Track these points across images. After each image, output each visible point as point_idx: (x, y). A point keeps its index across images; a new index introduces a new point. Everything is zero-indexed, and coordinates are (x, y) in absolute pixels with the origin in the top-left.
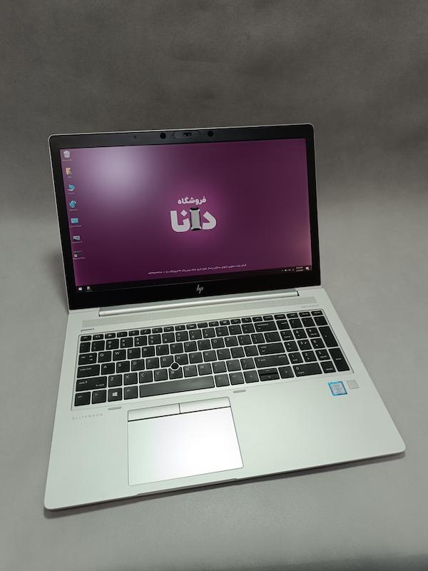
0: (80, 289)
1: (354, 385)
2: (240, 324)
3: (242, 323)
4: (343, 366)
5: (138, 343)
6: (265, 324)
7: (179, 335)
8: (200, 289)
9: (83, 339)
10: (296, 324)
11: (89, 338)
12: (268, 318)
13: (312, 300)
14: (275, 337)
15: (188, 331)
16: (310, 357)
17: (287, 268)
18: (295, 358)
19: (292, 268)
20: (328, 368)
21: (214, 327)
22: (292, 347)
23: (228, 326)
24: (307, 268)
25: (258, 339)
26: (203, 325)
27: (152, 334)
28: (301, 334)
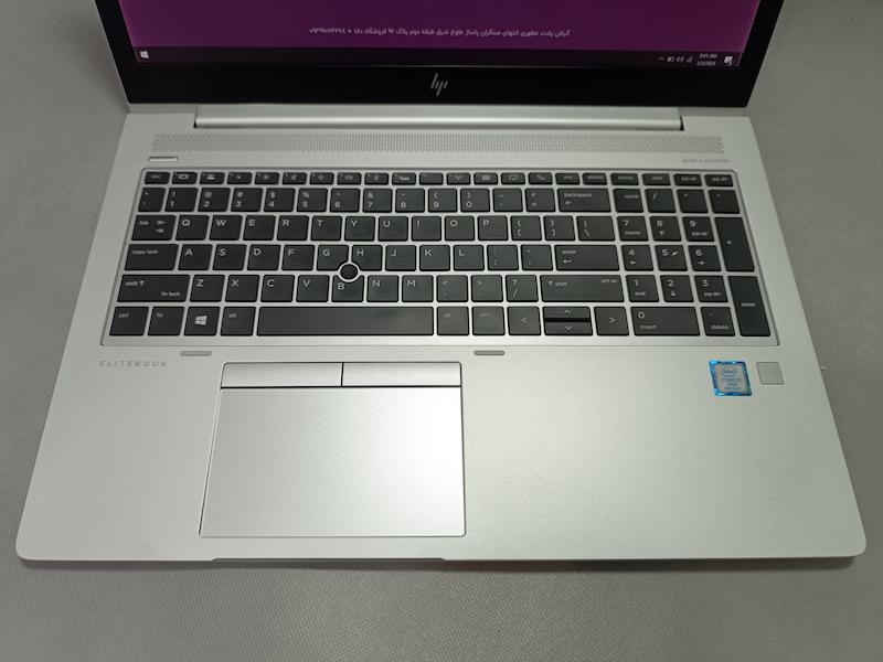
0: (145, 55)
1: (773, 374)
2: (523, 188)
3: (527, 186)
4: (756, 323)
5: (272, 204)
6: (584, 191)
7: (370, 195)
8: (439, 85)
9: (149, 178)
10: (660, 202)
11: (164, 177)
12: (594, 178)
13: (714, 145)
14: (601, 230)
15: (394, 188)
16: (677, 290)
17: (676, 54)
18: (641, 289)
19: (687, 55)
20: (717, 325)
21: (459, 188)
22: (638, 260)
23: (491, 188)
24: (728, 59)
25: (559, 230)
26: (432, 178)
27: (308, 185)
28: (667, 231)
